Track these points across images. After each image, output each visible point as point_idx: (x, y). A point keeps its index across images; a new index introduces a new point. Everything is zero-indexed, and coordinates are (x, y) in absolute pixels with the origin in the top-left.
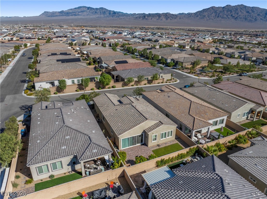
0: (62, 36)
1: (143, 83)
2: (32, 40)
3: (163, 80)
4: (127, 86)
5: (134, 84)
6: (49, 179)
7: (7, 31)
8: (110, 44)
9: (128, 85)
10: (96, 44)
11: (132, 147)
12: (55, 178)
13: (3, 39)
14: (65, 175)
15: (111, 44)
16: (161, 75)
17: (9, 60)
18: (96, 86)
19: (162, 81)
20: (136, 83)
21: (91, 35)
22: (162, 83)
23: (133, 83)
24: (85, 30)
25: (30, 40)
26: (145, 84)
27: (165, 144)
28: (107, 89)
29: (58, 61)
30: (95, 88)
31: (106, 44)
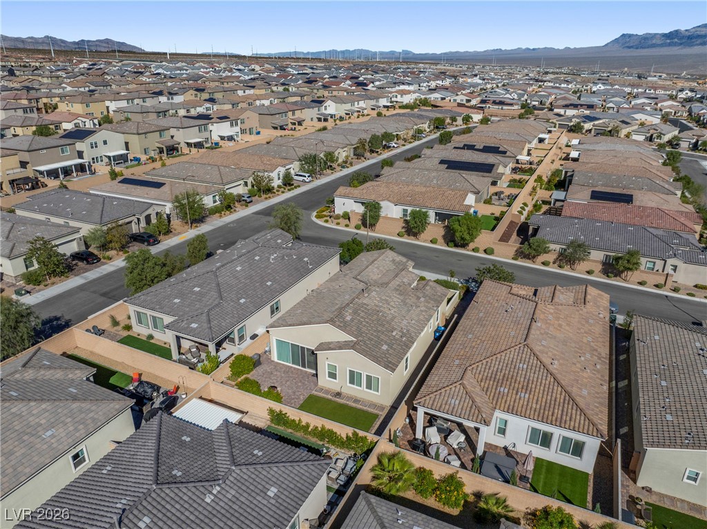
1: (583, 266)
4: (530, 259)
5: (554, 263)
6: (145, 339)
9: (534, 257)
13: (452, 101)
14: (163, 345)
16: (670, 262)
18: (444, 237)
20: (561, 260)
21: (688, 107)
23: (550, 257)
24: (687, 91)
25: (500, 107)
26: (589, 272)
27: (356, 401)
28: (468, 250)
29: (442, 162)
30: (441, 240)
31: (679, 140)
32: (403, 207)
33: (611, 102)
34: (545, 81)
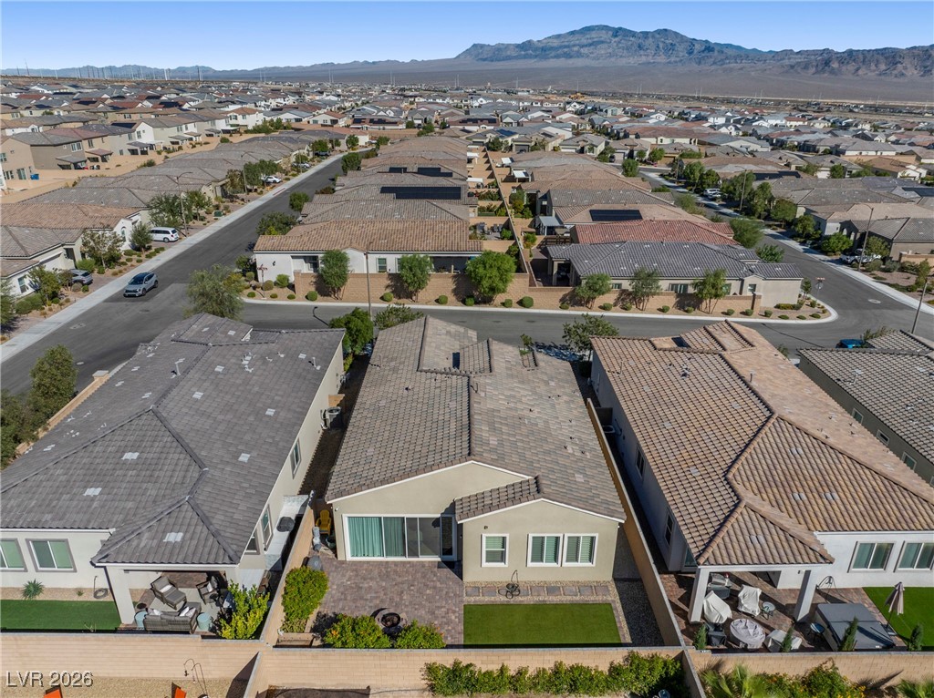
0: (482, 120)
1: (654, 302)
2: (387, 127)
3: (751, 301)
4: (582, 305)
5: (615, 305)
6: (19, 597)
7: (335, 99)
8: (632, 152)
9: (588, 302)
10: (579, 148)
11: (396, 564)
12: (39, 597)
13: (311, 122)
14: (76, 598)
15: (635, 153)
16: (749, 280)
17: (275, 182)
18: (455, 292)
19: (746, 305)
20: (623, 300)
21: (587, 119)
22: (746, 314)
23: (609, 298)
24: (575, 104)
25: (381, 127)
26: (663, 310)
27: (552, 589)
28: (496, 306)
29: (385, 190)
30: (452, 298)
31: (614, 152)
32: (378, 256)
33: (507, 116)
34: (416, 97)
